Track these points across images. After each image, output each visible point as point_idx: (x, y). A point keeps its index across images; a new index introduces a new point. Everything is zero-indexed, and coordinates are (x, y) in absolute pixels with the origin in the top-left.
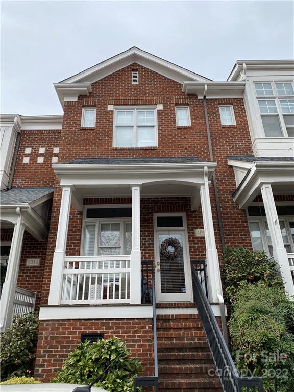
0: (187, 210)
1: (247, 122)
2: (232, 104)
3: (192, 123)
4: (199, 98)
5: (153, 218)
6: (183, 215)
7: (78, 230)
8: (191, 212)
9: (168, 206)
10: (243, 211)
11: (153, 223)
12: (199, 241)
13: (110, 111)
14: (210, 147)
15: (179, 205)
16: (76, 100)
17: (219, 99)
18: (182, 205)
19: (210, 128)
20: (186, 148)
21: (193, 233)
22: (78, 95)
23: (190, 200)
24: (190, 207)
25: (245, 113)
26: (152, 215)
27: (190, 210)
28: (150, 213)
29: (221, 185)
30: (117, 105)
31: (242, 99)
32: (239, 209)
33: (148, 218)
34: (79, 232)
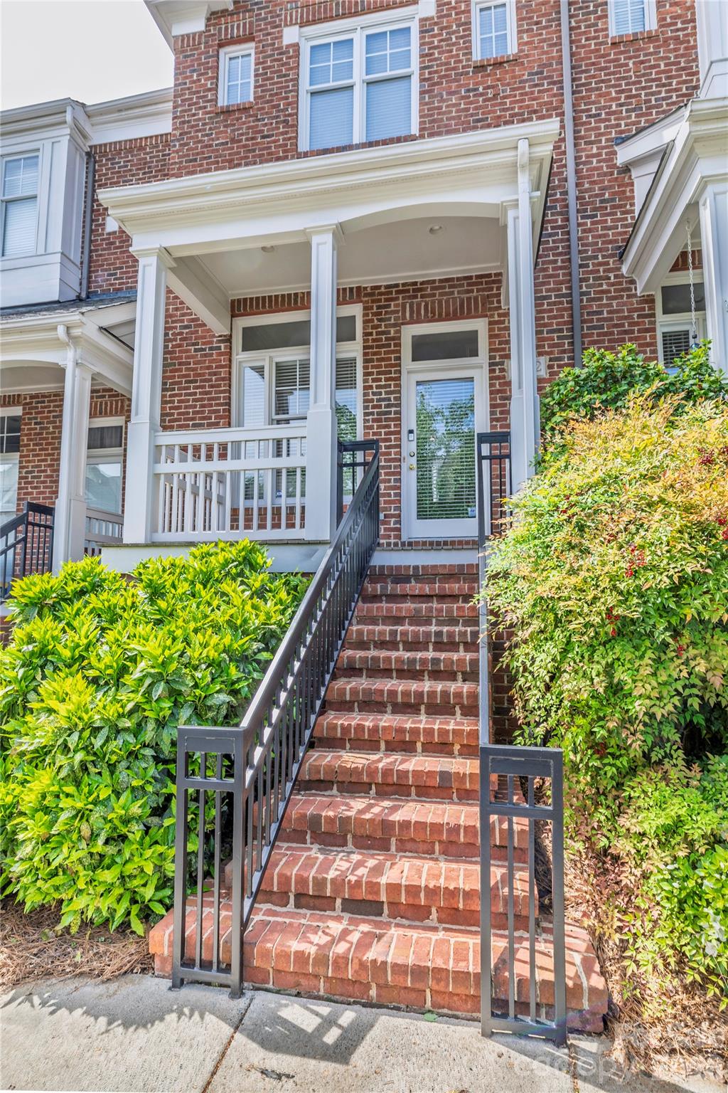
0: (490, 309)
1: (694, 14)
3: (520, 45)
5: (399, 338)
6: (479, 325)
7: (223, 379)
8: (500, 315)
9: (440, 302)
10: (648, 299)
11: (399, 352)
13: (289, 46)
15: (469, 299)
16: (202, 28)
18: (476, 299)
21: (502, 370)
22: (206, 14)
23: (500, 281)
24: (499, 302)
26: (399, 332)
27: (499, 308)
28: (395, 325)
29: (590, 230)
30: (308, 24)
32: (635, 295)
33: (387, 339)
34: (225, 385)
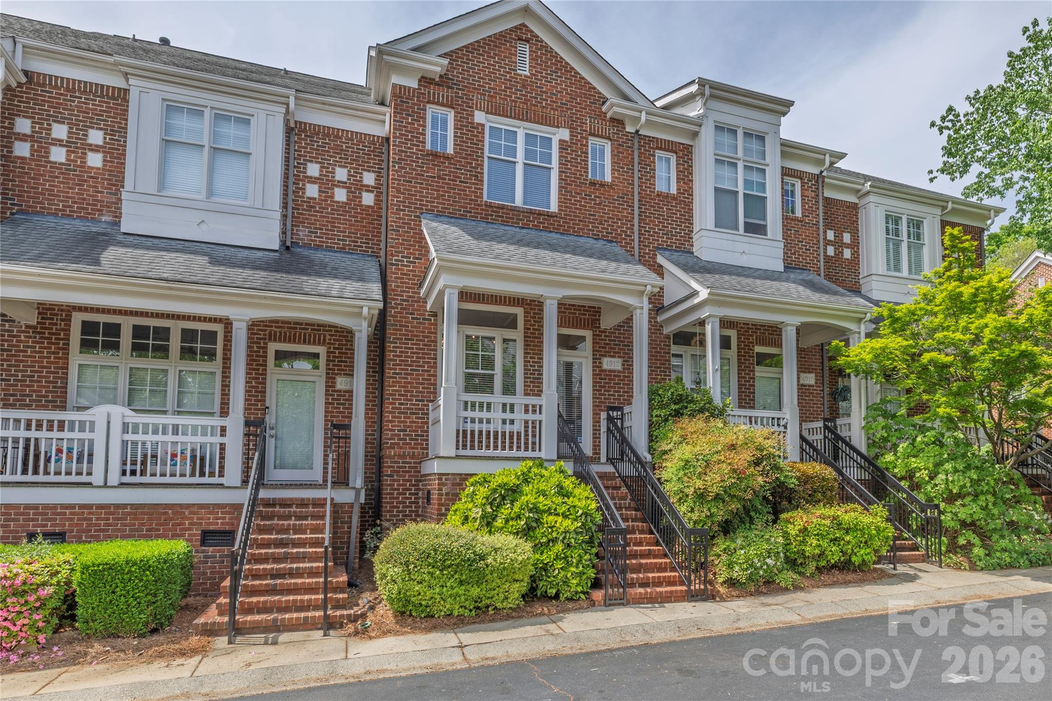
0: (595, 327)
1: (692, 192)
2: (676, 153)
3: (612, 177)
4: (627, 130)
6: (588, 334)
8: (600, 332)
10: (668, 337)
12: (607, 375)
13: (478, 124)
14: (636, 228)
15: (584, 319)
16: (416, 86)
17: (657, 139)
18: (588, 319)
19: (639, 193)
20: (601, 223)
21: (600, 363)
22: (419, 77)
23: (600, 312)
24: (599, 324)
25: (692, 174)
27: (599, 327)
30: (491, 113)
31: (692, 146)
32: (662, 334)
